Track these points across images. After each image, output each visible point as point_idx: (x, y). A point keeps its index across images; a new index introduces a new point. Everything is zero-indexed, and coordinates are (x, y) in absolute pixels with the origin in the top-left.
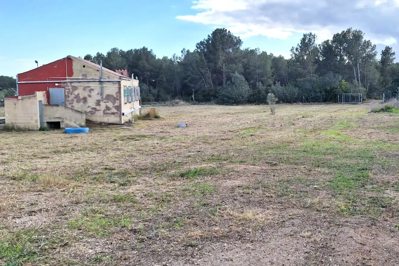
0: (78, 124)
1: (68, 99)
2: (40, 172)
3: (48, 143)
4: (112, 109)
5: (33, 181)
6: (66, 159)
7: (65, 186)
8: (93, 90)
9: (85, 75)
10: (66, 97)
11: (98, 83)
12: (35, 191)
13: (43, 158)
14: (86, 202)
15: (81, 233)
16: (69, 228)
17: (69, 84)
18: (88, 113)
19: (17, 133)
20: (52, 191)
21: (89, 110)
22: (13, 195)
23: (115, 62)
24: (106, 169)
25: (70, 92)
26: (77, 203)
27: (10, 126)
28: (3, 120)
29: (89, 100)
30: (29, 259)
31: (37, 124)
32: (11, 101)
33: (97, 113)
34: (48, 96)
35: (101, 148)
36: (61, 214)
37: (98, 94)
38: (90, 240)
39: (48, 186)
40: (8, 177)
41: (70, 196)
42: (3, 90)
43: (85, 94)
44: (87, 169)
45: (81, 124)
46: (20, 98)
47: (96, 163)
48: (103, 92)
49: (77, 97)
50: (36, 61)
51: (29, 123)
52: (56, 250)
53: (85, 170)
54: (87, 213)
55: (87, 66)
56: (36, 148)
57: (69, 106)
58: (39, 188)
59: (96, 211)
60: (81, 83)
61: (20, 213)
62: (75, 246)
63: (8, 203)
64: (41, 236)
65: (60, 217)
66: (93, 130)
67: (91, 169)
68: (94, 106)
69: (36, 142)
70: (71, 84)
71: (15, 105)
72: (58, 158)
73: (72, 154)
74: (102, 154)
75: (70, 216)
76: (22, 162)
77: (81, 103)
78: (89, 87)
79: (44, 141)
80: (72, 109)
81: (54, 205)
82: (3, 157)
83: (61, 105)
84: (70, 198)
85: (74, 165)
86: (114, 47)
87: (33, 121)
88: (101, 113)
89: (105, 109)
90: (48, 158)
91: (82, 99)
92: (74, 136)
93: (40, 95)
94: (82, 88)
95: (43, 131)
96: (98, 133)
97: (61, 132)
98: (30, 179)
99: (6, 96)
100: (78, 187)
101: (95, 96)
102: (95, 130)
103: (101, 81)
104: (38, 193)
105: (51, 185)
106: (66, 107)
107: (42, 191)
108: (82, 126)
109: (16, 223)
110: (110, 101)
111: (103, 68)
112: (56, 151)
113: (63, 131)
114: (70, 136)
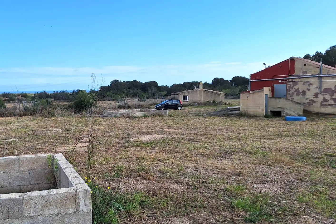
0: (296, 113)
1: (288, 92)
2: (268, 150)
3: (272, 128)
4: (329, 101)
5: (264, 156)
6: (289, 142)
7: (290, 164)
8: (312, 84)
9: (305, 72)
10: (288, 91)
11: (317, 78)
12: (266, 165)
13: (269, 139)
14: (310, 182)
15: (309, 208)
16: (297, 201)
17: (290, 80)
18: (306, 104)
19: (248, 118)
20: (280, 167)
21: (307, 101)
22: (250, 165)
23: (333, 59)
24: (326, 155)
25: (291, 87)
26: (302, 181)
27: (243, 113)
28: (238, 109)
29: (308, 93)
30: (266, 218)
31: (263, 112)
32: (245, 94)
33: (314, 104)
34: (273, 90)
35: (319, 135)
36: (289, 187)
37: (317, 88)
38: (318, 217)
39: (275, 162)
40: (245, 151)
41: (295, 174)
42: (238, 87)
43: (305, 88)
44: (308, 152)
45: (299, 114)
46: (251, 92)
47: (316, 149)
48: (321, 86)
49: (297, 90)
50: (265, 64)
51: (257, 111)
52: (288, 217)
53: (306, 154)
54: (313, 192)
55: (308, 64)
56: (263, 131)
57: (290, 98)
58: (269, 163)
59: (321, 192)
60: (301, 79)
61: (257, 180)
62: (305, 219)
63: (247, 171)
64: (274, 202)
65: (288, 190)
66: (310, 119)
67: (312, 154)
68: (312, 99)
69: (263, 126)
70: (292, 80)
71: (248, 98)
72: (282, 141)
73: (293, 138)
74: (320, 141)
75: (297, 191)
76: (254, 141)
77: (300, 96)
78: (309, 82)
79: (269, 126)
80: (292, 101)
81: (283, 179)
82: (240, 135)
83: (283, 97)
84: (296, 175)
85: (296, 148)
86: (333, 45)
87: (261, 110)
88: (319, 104)
89: (323, 101)
90: (273, 139)
91: (301, 92)
92: (293, 123)
93: (267, 90)
94: (303, 83)
95: (268, 118)
96: (315, 122)
97: (282, 119)
98: (262, 155)
99: (240, 91)
100: (301, 168)
101: (314, 89)
102: (312, 119)
103: (320, 76)
104: (268, 167)
105: (279, 162)
106: (287, 99)
107: (271, 166)
108: (300, 115)
109: (254, 187)
110: (327, 94)
111: (323, 65)
112: (279, 135)
113: (284, 118)
114: (289, 123)
